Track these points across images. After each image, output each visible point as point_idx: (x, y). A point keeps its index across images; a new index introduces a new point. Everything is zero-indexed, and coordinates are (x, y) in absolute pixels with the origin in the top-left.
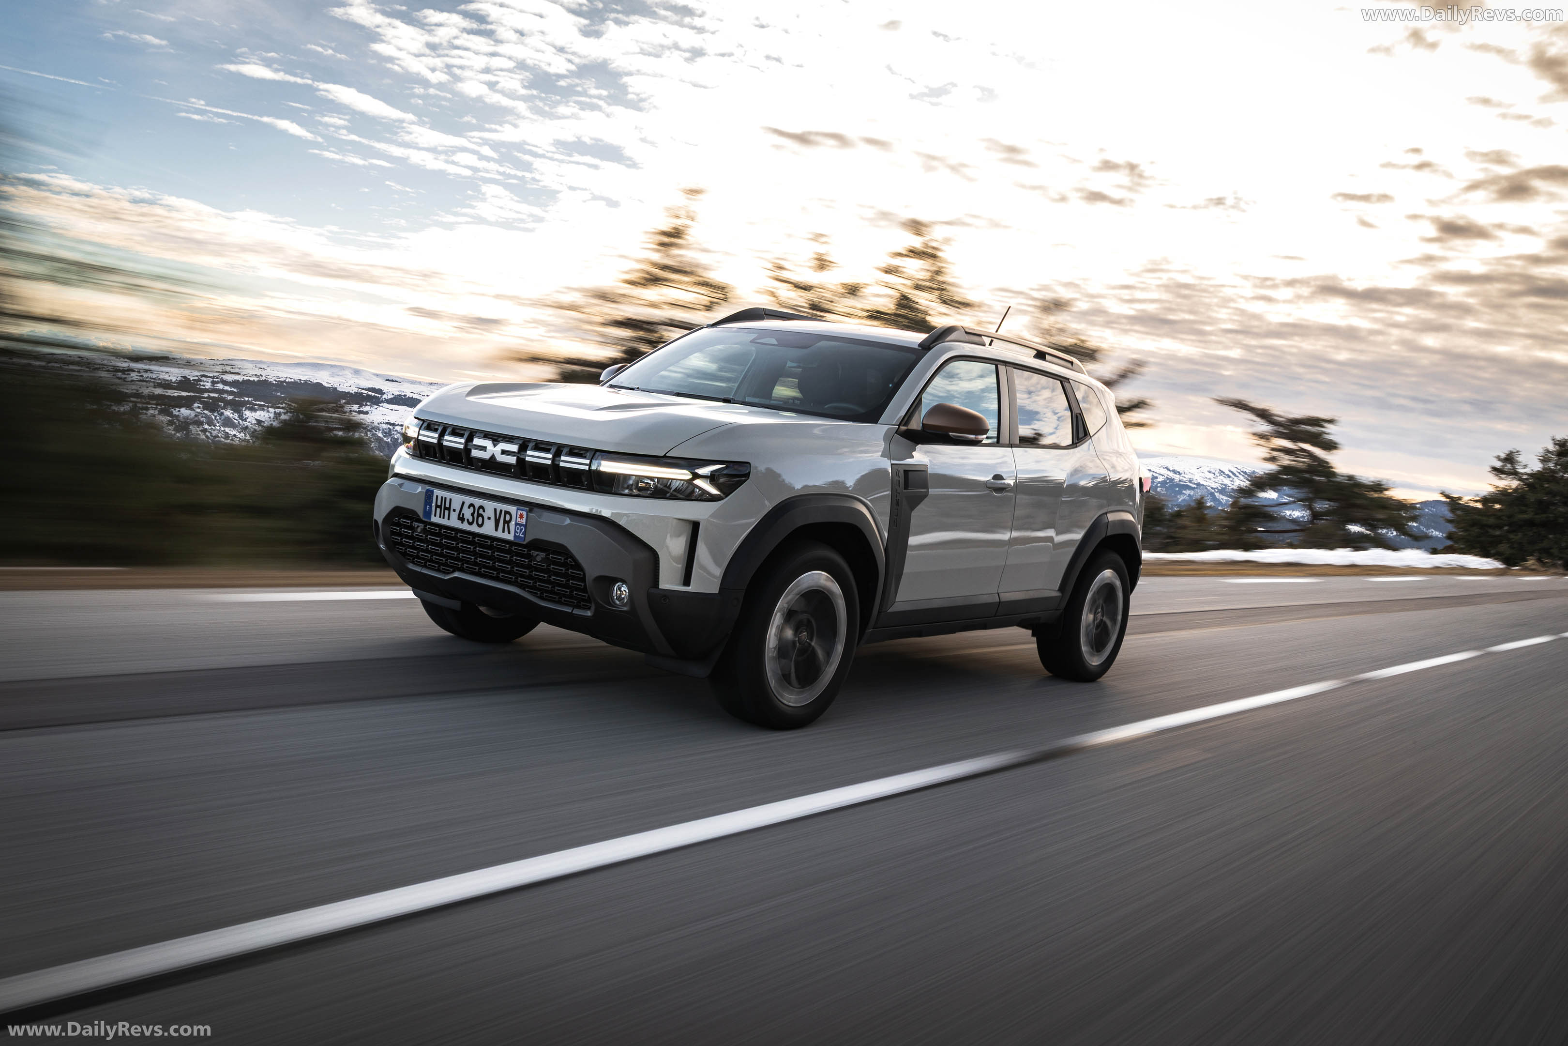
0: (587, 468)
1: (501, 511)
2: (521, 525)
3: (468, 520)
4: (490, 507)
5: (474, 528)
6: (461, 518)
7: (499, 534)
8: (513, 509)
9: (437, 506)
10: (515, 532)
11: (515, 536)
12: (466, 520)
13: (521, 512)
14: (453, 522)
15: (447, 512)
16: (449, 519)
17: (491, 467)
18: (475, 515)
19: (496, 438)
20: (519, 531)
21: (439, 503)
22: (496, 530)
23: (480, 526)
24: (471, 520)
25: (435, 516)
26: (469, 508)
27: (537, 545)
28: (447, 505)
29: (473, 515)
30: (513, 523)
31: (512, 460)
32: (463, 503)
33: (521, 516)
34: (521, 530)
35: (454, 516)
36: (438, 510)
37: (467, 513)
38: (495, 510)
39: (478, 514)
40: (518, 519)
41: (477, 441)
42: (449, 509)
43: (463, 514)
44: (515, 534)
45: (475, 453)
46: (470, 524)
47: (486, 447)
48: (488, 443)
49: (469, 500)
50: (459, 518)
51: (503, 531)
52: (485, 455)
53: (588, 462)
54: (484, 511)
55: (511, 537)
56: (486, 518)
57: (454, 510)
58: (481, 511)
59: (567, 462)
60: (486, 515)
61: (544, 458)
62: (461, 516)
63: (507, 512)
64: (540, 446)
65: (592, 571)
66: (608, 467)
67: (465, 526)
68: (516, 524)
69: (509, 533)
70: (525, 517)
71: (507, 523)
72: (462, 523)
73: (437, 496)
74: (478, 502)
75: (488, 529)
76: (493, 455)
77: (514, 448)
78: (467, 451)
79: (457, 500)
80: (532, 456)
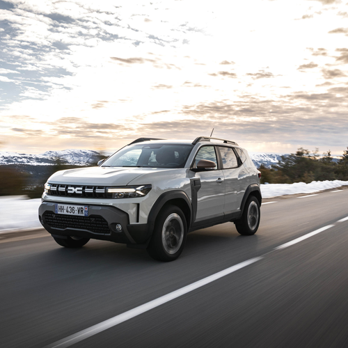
0: (104, 192)
1: (80, 208)
4: (76, 207)
5: (72, 214)
6: (67, 211)
7: (80, 215)
8: (83, 207)
11: (85, 215)
12: (69, 212)
13: (86, 207)
14: (65, 213)
15: (62, 210)
16: (63, 212)
17: (74, 195)
19: (75, 186)
20: (86, 213)
21: (60, 208)
22: (79, 213)
23: (74, 213)
25: (59, 212)
26: (69, 208)
27: (92, 216)
28: (62, 208)
29: (71, 210)
31: (81, 192)
32: (67, 207)
35: (65, 211)
36: (60, 210)
37: (69, 210)
38: (78, 208)
39: (73, 209)
40: (85, 210)
41: (69, 188)
45: (69, 192)
47: (72, 190)
48: (73, 188)
49: (69, 206)
52: (72, 192)
53: (104, 190)
56: (75, 210)
57: (65, 209)
59: (98, 191)
61: (91, 191)
64: (89, 187)
65: (110, 222)
66: (110, 191)
67: (69, 214)
69: (83, 214)
71: (82, 211)
73: (59, 206)
74: (72, 206)
75: (76, 213)
76: (75, 191)
77: (81, 189)
78: (66, 191)
79: (65, 206)
80: (87, 190)
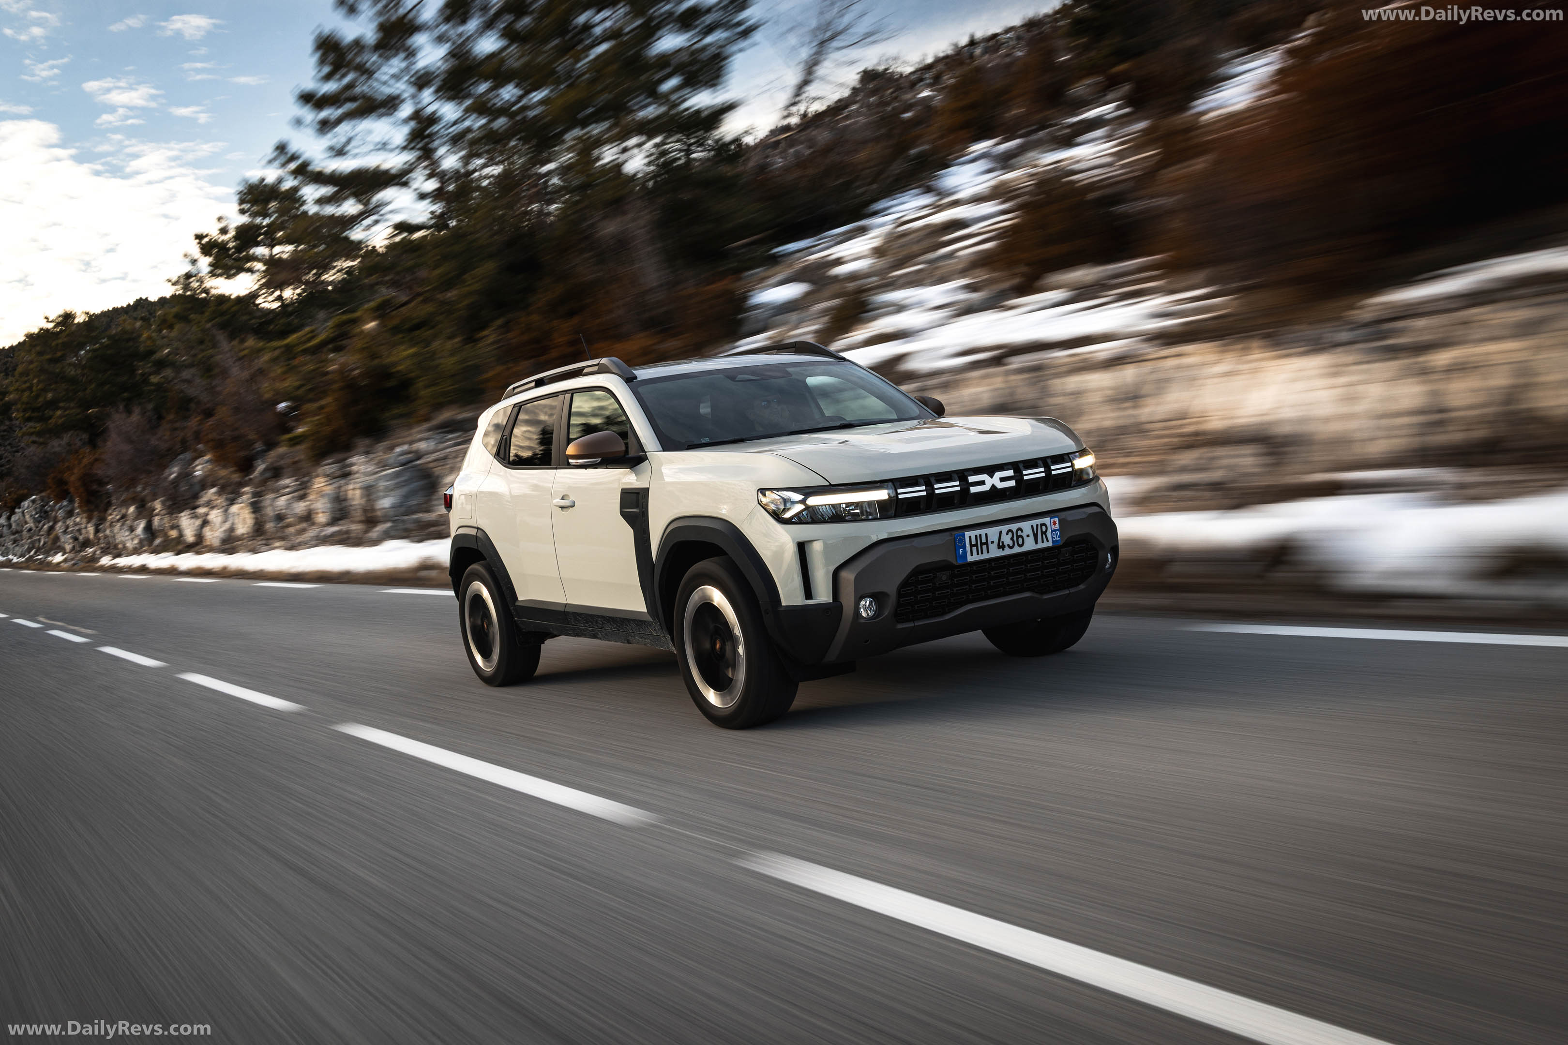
0: (1070, 469)
1: (1037, 525)
2: (1055, 531)
3: (1008, 545)
4: (1026, 526)
5: (1017, 550)
6: (1001, 546)
7: (1040, 545)
8: (1047, 520)
9: (972, 546)
10: (1053, 538)
11: (1053, 542)
12: (1006, 546)
13: (1054, 519)
14: (995, 552)
15: (984, 547)
16: (988, 552)
18: (1015, 538)
19: (990, 470)
20: (1055, 536)
21: (974, 542)
22: (1036, 543)
23: (1020, 546)
24: (1011, 545)
25: (972, 555)
26: (1007, 534)
27: (1066, 544)
28: (984, 540)
29: (1012, 539)
30: (1049, 531)
31: (1012, 483)
32: (1001, 532)
33: (1055, 523)
34: (1057, 534)
35: (993, 547)
36: (974, 549)
37: (1007, 539)
38: (1032, 526)
39: (1017, 537)
40: (1053, 527)
41: (971, 479)
42: (986, 543)
43: (1003, 542)
44: (1053, 540)
45: (974, 490)
46: (1011, 547)
47: (984, 481)
48: (984, 477)
49: (1005, 528)
50: (999, 547)
51: (1043, 542)
52: (985, 488)
53: (1069, 464)
54: (1022, 531)
55: (1050, 544)
56: (1025, 537)
57: (992, 542)
58: (1019, 533)
59: (1058, 469)
60: (1024, 534)
61: (1038, 473)
62: (1001, 545)
63: (1042, 525)
67: (1007, 552)
68: (1052, 531)
69: (1048, 541)
70: (1057, 522)
71: (1044, 533)
72: (1003, 550)
73: (970, 537)
74: (1014, 527)
75: (1030, 545)
76: (993, 485)
77: (1010, 473)
78: (966, 490)
79: (992, 533)
80: (1030, 474)
